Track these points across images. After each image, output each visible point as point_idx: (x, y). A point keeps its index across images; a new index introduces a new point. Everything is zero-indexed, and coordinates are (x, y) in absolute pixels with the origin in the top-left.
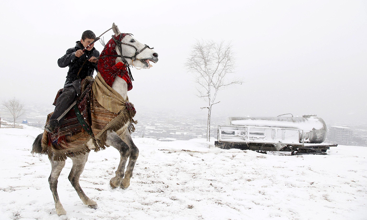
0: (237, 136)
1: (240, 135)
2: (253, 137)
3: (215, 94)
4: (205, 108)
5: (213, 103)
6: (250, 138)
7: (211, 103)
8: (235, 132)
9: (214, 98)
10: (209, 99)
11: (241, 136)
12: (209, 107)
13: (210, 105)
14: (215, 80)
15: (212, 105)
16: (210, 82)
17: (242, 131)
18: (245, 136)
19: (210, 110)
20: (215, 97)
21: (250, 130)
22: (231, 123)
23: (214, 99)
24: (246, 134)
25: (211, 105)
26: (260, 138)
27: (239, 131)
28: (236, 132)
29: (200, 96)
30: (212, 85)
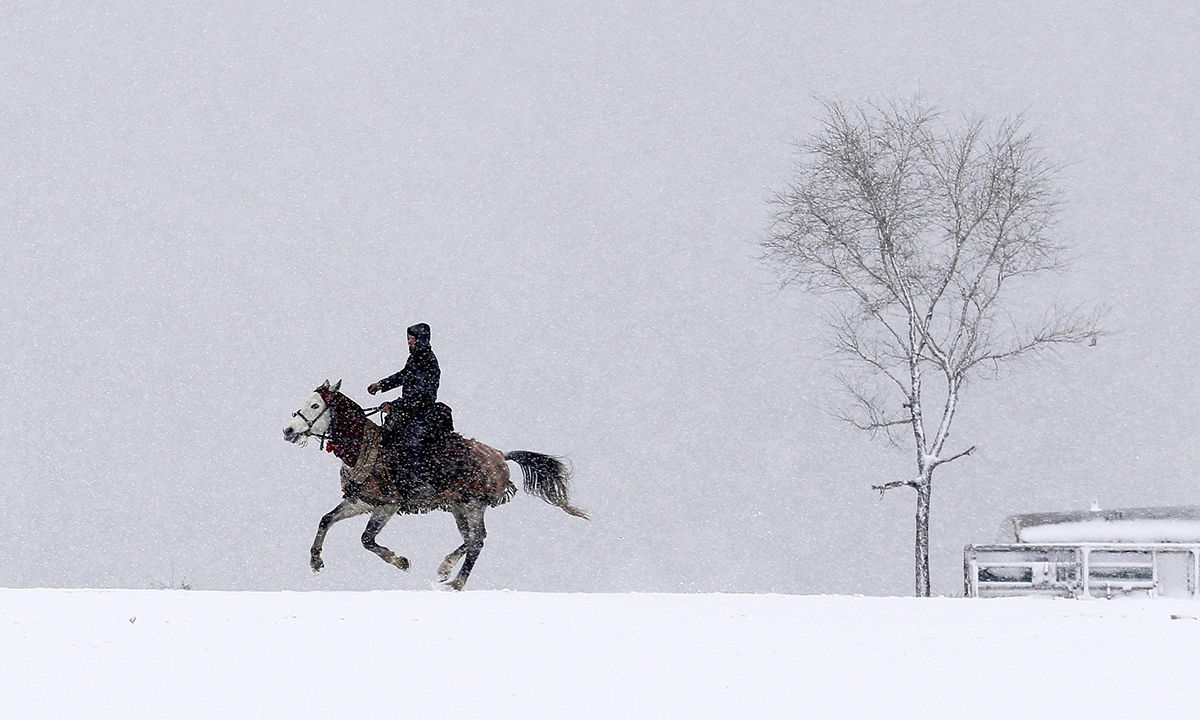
0: (1044, 586)
1: (1053, 580)
2: (1105, 588)
3: (947, 407)
4: (896, 484)
5: (937, 460)
6: (1095, 592)
7: (929, 459)
8: (1034, 571)
9: (944, 431)
10: (917, 435)
11: (1061, 583)
12: (918, 480)
13: (921, 467)
14: (942, 330)
15: (932, 468)
16: (916, 347)
17: (1060, 564)
18: (1075, 583)
19: (924, 499)
20: (946, 423)
21: (1090, 560)
22: (1017, 536)
23: (941, 436)
24: (1078, 575)
25: (926, 468)
26: (1135, 592)
27: (1051, 566)
28: (1038, 568)
29: (868, 421)
30: (930, 356)
